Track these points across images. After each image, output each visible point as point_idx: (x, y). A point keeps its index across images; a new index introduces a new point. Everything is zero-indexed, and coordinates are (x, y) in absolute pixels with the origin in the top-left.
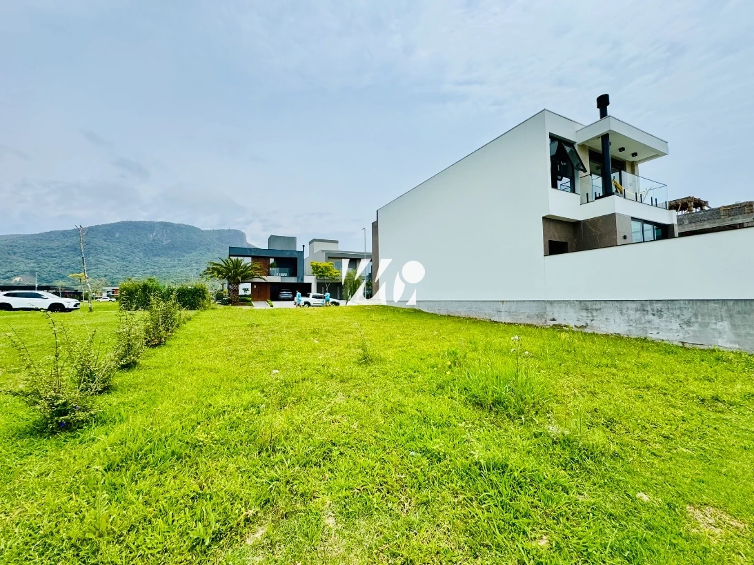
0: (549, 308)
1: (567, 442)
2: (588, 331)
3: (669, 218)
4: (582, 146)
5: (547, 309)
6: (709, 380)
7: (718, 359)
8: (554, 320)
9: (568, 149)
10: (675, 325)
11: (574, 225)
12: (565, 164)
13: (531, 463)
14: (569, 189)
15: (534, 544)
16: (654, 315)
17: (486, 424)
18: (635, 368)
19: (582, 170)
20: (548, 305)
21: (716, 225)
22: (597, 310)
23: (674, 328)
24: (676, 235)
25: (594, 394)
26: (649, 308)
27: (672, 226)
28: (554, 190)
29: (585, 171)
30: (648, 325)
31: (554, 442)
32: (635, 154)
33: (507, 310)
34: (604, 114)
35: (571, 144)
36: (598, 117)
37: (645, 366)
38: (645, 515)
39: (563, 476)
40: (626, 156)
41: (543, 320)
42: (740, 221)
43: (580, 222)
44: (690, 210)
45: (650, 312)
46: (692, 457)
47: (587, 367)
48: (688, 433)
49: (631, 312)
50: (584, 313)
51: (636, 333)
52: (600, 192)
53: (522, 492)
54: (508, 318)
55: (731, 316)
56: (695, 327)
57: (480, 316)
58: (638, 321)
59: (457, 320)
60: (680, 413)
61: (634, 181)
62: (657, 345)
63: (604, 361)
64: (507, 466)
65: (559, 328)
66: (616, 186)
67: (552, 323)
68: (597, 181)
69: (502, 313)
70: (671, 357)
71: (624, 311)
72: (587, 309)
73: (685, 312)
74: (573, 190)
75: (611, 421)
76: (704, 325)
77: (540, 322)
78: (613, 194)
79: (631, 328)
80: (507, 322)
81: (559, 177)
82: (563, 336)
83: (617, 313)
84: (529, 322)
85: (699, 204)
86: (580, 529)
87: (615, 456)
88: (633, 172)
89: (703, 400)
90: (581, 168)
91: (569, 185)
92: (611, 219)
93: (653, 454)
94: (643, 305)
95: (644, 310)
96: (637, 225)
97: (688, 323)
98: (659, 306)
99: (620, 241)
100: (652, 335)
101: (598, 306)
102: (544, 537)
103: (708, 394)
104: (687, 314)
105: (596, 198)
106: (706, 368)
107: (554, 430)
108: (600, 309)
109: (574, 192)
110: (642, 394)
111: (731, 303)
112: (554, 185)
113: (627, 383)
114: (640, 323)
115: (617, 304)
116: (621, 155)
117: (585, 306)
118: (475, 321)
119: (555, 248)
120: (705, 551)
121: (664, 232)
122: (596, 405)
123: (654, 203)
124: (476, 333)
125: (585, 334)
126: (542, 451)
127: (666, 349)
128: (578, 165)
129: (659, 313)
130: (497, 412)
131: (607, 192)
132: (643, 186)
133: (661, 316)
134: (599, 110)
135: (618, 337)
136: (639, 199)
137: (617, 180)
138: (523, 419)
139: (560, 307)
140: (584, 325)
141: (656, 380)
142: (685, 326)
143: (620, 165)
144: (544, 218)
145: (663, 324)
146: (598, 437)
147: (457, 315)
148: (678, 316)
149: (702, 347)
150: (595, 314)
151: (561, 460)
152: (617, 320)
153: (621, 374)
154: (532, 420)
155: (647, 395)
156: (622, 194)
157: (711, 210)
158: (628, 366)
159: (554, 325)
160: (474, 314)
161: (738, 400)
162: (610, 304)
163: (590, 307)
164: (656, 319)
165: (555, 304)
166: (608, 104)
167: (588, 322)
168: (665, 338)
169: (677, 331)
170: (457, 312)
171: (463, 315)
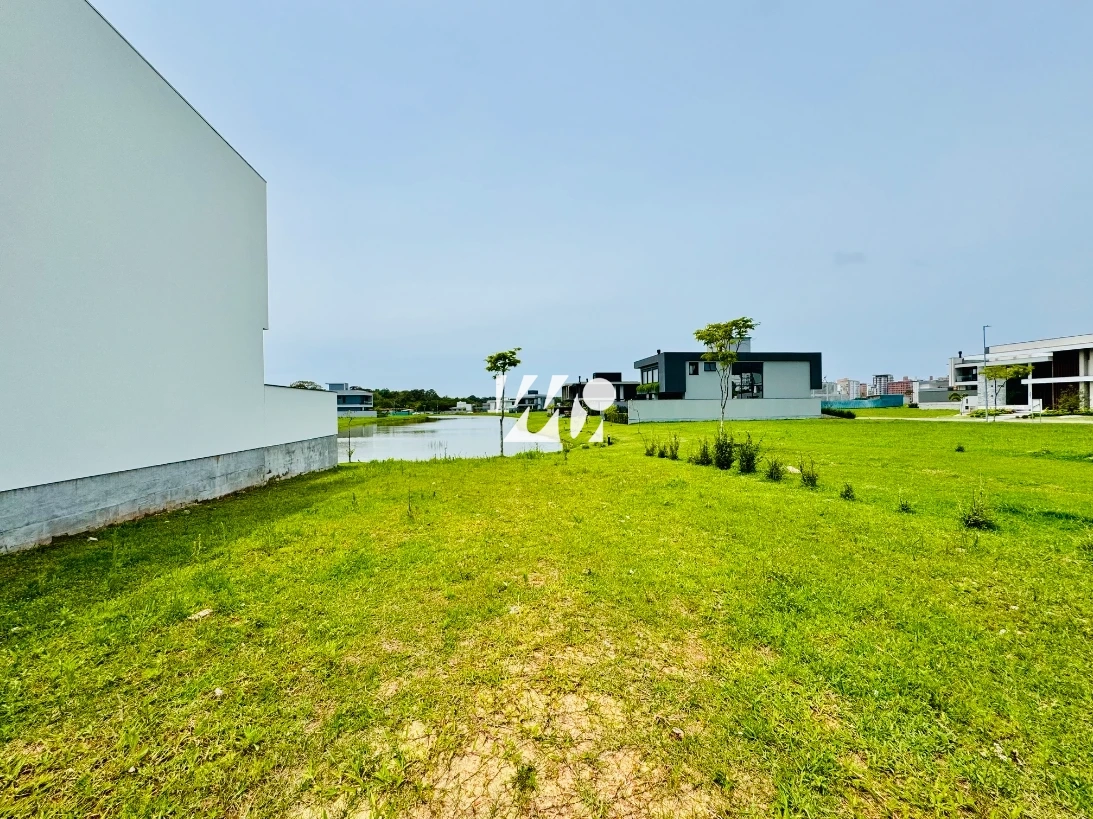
5: (266, 459)
8: (270, 472)
20: (266, 453)
26: (311, 446)
30: (311, 460)
33: (223, 472)
41: (262, 476)
54: (226, 486)
67: (268, 476)
69: (215, 481)
72: (289, 453)
77: (259, 479)
79: (306, 465)
83: (301, 452)
84: (250, 483)
100: (312, 468)
108: (295, 451)
115: (301, 445)
139: (274, 454)
140: (287, 470)
148: (318, 449)
150: (293, 456)
159: (270, 480)
163: (290, 449)
165: (271, 451)
167: (290, 466)
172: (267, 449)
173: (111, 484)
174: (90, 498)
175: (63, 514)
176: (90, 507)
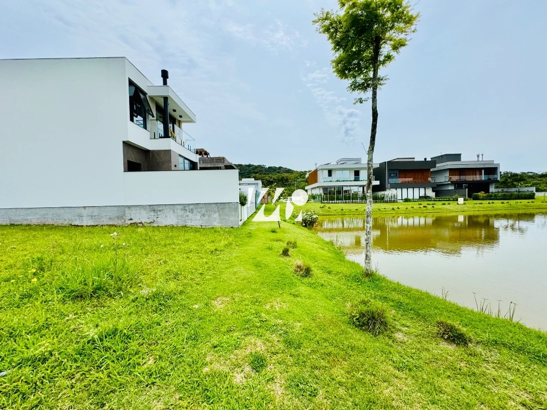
0: (127, 211)
1: (155, 296)
2: (155, 225)
3: (196, 158)
4: (151, 98)
5: (126, 212)
6: (213, 242)
7: (215, 231)
8: (131, 219)
9: (142, 96)
10: (198, 217)
11: (146, 152)
12: (139, 106)
13: (134, 319)
14: (142, 126)
15: (145, 366)
16: (189, 212)
17: (89, 309)
18: (184, 243)
19: (151, 115)
20: (127, 209)
21: (212, 166)
22: (160, 211)
23: (198, 218)
24: (199, 168)
25: (165, 262)
26: (187, 208)
27: (196, 163)
28: (131, 123)
29: (153, 117)
30: (187, 218)
31: (147, 299)
32: (181, 117)
33: (89, 214)
34: (165, 83)
35: (145, 94)
36: (162, 84)
37: (187, 241)
38: (198, 314)
39: (156, 317)
40: (176, 115)
41: (123, 221)
42: (220, 166)
43: (149, 150)
44: (203, 156)
45: (188, 211)
46: (211, 279)
47: (158, 247)
48: (209, 269)
49: (179, 211)
50: (152, 213)
51: (181, 224)
52: (162, 134)
53: (131, 341)
54: (91, 221)
55: (219, 211)
56: (207, 217)
57: (60, 222)
58: (182, 216)
59: (27, 228)
60: (205, 260)
61: (180, 132)
62: (192, 228)
63: (168, 242)
64: (116, 330)
65: (135, 225)
66: (171, 133)
67: (130, 222)
68: (160, 126)
69: (84, 218)
70: (198, 234)
71: (175, 211)
72: (154, 211)
73: (203, 210)
74: (145, 127)
75: (177, 274)
76: (210, 216)
77: (119, 222)
78: (170, 137)
79: (179, 220)
80: (89, 224)
81: (136, 115)
82: (140, 230)
83: (172, 212)
84: (111, 223)
85: (206, 154)
86: (170, 340)
87: (181, 292)
88: (180, 126)
89: (212, 252)
90: (151, 113)
91: (142, 122)
92: (168, 152)
93: (197, 284)
94: (184, 207)
95: (185, 210)
96: (181, 160)
97: (204, 215)
98: (191, 207)
99: (173, 168)
100: (189, 224)
101: (161, 209)
102: (151, 358)
103: (213, 248)
104: (204, 211)
105: (160, 137)
106: (211, 237)
107: (145, 292)
108: (162, 210)
109: (146, 129)
110: (188, 255)
111: (219, 204)
112: (132, 120)
113: (180, 251)
114: (183, 217)
115: (172, 207)
116: (174, 114)
117: (153, 208)
118: (52, 227)
119: (131, 167)
120: (220, 315)
121: (193, 166)
122: (168, 268)
123: (189, 149)
124: (57, 237)
125: (154, 227)
126: (140, 308)
127: (196, 230)
128: (148, 110)
129: (192, 211)
130: (98, 297)
131: (166, 135)
132: (184, 137)
133: (193, 212)
134: (162, 78)
135: (173, 227)
136: (182, 144)
137: (171, 129)
138: (122, 294)
139: (136, 210)
140: (152, 221)
141: (194, 247)
142: (202, 217)
143: (174, 121)
144: (123, 142)
145: (193, 217)
146: (172, 286)
147: (25, 223)
148: (200, 212)
149: (209, 227)
150: (159, 213)
151: (153, 308)
152: (172, 217)
153: (178, 247)
154: (129, 292)
155: (191, 255)
156: (174, 138)
157: (210, 158)
158: (180, 242)
159: (131, 224)
160: (49, 220)
161: (223, 248)
162: (168, 207)
163: (156, 209)
164: (190, 214)
165: (133, 208)
166: (168, 78)
167: (155, 219)
168: (194, 224)
169: (200, 220)
170: (26, 220)
171: (35, 222)
172: (129, 207)
173: (29, 211)
174: (21, 214)
175: (13, 218)
176: (22, 217)
